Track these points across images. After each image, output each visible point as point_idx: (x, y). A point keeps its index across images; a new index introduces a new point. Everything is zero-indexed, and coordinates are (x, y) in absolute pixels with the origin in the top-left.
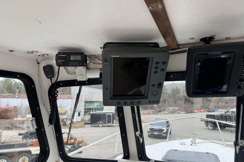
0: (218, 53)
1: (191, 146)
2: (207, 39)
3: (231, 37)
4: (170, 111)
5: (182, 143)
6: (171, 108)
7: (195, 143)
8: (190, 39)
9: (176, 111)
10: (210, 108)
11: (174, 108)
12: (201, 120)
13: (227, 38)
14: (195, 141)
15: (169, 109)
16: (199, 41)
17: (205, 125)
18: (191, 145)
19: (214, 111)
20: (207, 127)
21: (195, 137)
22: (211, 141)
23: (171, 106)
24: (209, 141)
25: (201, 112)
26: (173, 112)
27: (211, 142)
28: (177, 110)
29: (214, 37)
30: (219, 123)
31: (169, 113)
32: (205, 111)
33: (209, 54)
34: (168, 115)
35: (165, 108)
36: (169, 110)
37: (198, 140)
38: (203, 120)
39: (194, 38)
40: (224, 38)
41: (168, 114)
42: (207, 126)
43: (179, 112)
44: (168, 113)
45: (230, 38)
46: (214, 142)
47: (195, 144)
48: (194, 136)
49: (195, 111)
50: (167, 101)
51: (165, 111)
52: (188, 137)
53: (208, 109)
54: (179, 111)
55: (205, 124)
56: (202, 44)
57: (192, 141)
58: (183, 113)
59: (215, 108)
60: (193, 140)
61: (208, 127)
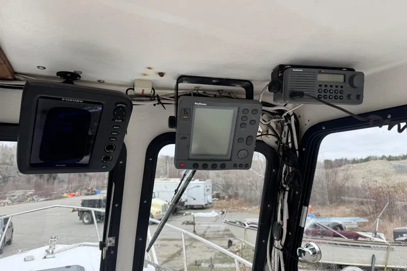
0: (77, 101)
1: (45, 259)
2: (69, 75)
3: (106, 81)
4: (15, 197)
5: (28, 257)
6: (19, 193)
7: (52, 253)
8: (38, 67)
9: (28, 197)
10: (89, 189)
11: (26, 192)
12: (72, 210)
13: (99, 81)
14: (54, 249)
15: (14, 194)
16: (55, 75)
17: (79, 218)
18: (45, 257)
19: (95, 193)
20: (81, 221)
21: (54, 243)
22: (81, 244)
23: (17, 188)
24: (79, 244)
25: (74, 196)
26: (21, 201)
27: (80, 246)
28: (31, 195)
29: (80, 75)
30: (95, 212)
31: (13, 202)
32: (81, 194)
33: (63, 99)
34: (11, 206)
35: (5, 193)
36: (13, 196)
37: (59, 247)
38: (76, 209)
39: (45, 68)
40: (96, 80)
41: (9, 204)
42: (81, 218)
43: (33, 200)
44: (10, 202)
45: (104, 82)
46: (85, 245)
47: (52, 256)
48: (53, 240)
49: (65, 195)
50: (11, 178)
51: (5, 198)
52: (41, 245)
53: (86, 191)
54: (34, 197)
55: (79, 215)
56: (60, 81)
57: (47, 251)
58: (42, 199)
59: (97, 188)
60: (50, 247)
61: (83, 221)
